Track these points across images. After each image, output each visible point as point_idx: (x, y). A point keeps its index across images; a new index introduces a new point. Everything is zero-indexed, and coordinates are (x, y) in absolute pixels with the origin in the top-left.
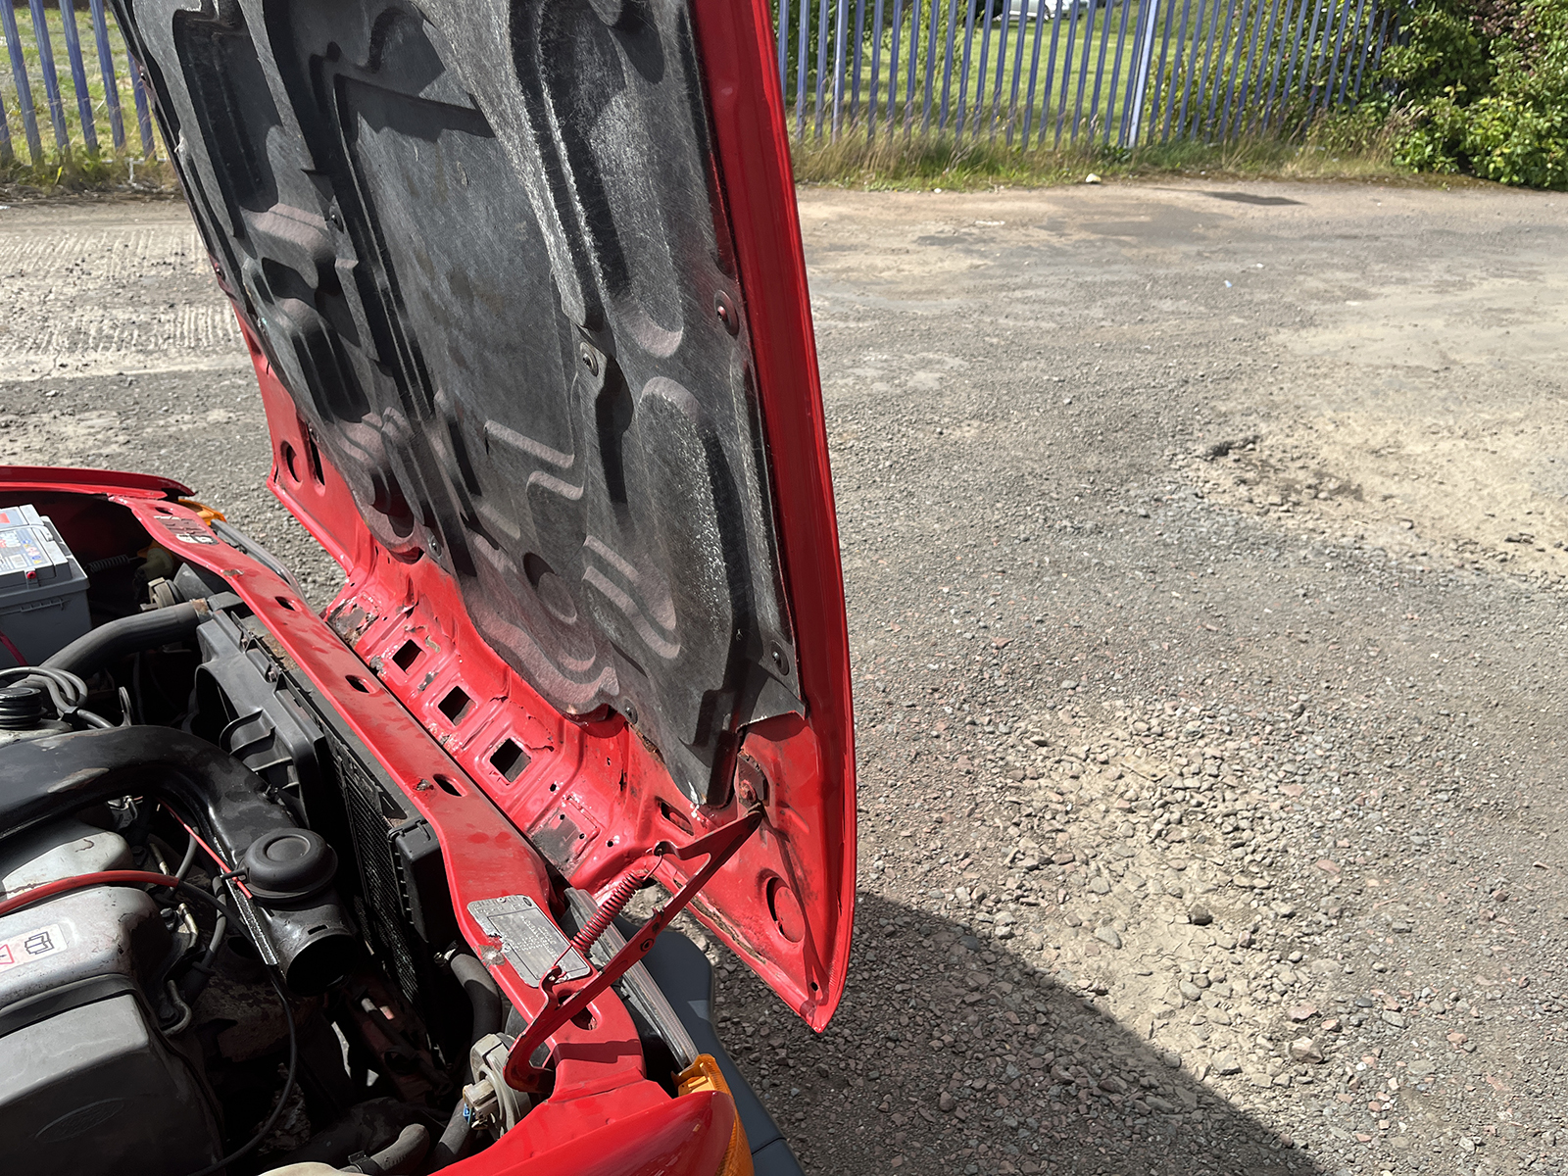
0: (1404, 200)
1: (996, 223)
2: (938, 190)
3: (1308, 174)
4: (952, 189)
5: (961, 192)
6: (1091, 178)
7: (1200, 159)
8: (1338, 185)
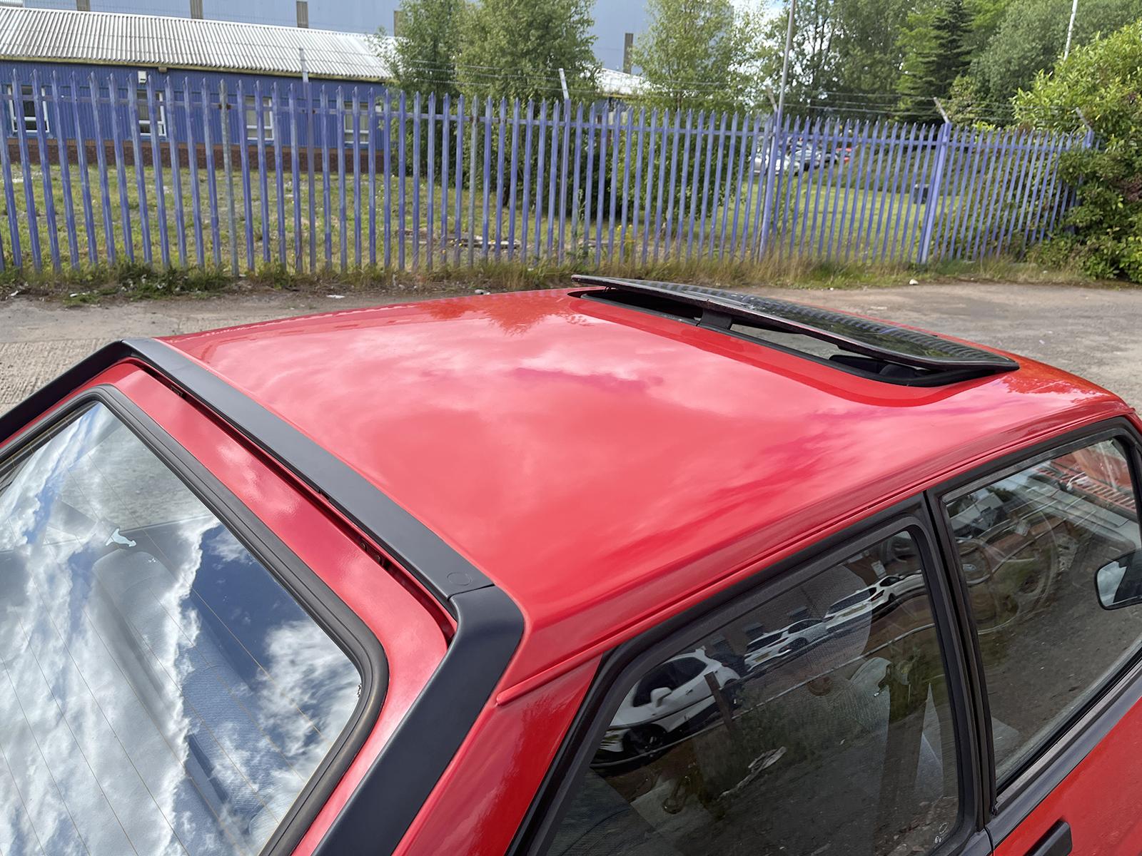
0: (1098, 296)
1: (882, 308)
2: (832, 289)
3: (1034, 280)
4: (839, 288)
5: (845, 290)
6: (912, 282)
7: (966, 270)
8: (1055, 287)
